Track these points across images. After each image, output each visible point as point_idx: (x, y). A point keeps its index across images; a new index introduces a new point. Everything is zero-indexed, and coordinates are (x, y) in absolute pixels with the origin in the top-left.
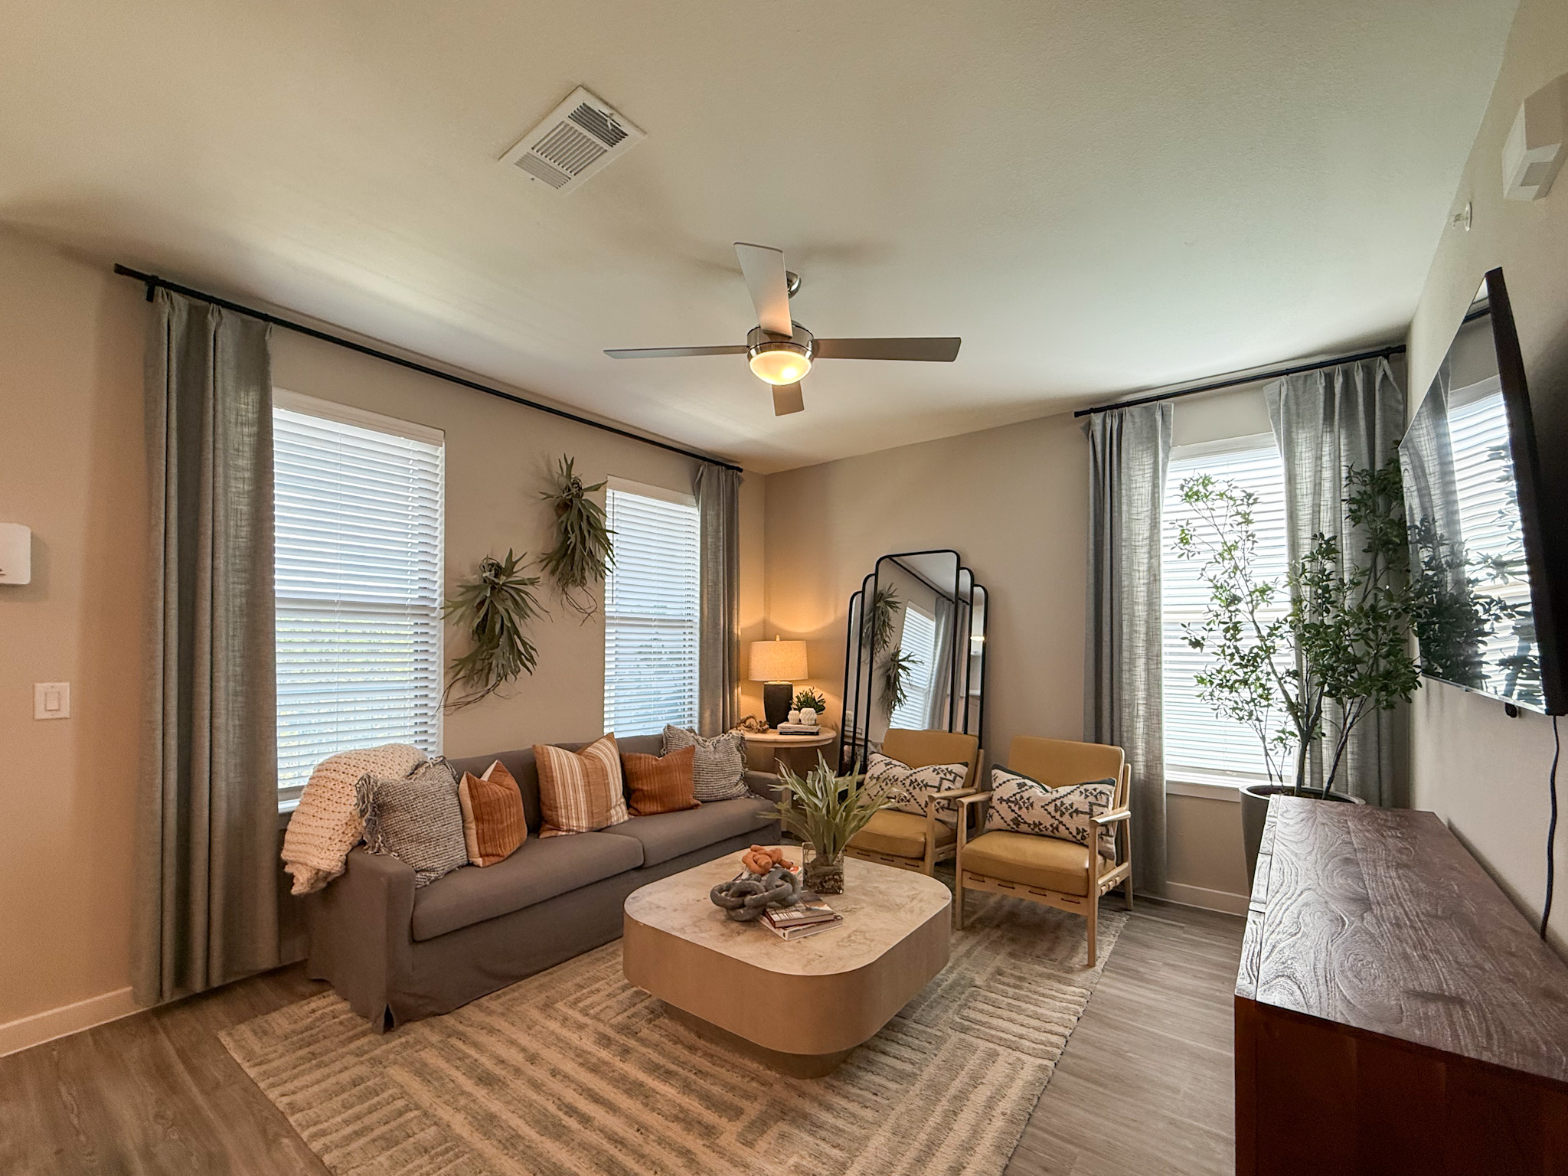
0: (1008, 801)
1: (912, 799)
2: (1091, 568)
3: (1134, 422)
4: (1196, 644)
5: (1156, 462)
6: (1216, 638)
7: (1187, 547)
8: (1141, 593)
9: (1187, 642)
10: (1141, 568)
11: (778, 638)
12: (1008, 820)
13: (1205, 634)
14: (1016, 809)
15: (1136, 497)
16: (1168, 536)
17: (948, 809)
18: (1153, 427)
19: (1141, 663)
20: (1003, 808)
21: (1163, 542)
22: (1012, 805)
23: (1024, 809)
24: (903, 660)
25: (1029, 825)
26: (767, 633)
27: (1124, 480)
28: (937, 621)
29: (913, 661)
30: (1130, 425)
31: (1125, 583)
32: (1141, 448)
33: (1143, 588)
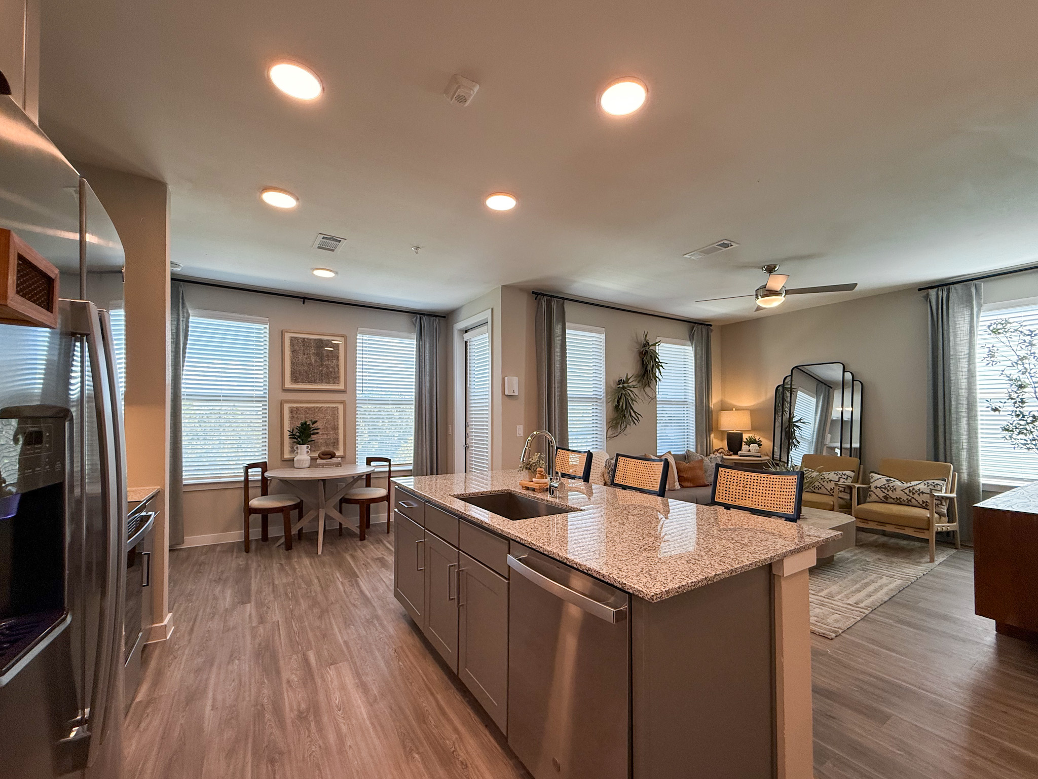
0: (880, 488)
1: (822, 487)
2: (930, 370)
3: (957, 293)
4: (995, 410)
5: (972, 314)
6: (1010, 406)
7: (992, 359)
8: (963, 383)
9: (990, 409)
10: (964, 370)
11: (734, 409)
12: (881, 497)
13: (1001, 405)
14: (886, 491)
15: (959, 333)
16: (980, 353)
17: (844, 492)
18: (970, 296)
19: (964, 422)
20: (878, 491)
21: (977, 356)
22: (883, 490)
23: (890, 491)
24: (797, 422)
25: (894, 499)
26: (724, 407)
27: (951, 324)
28: (817, 398)
29: (803, 423)
30: (955, 295)
31: (953, 378)
32: (962, 306)
33: (965, 381)
